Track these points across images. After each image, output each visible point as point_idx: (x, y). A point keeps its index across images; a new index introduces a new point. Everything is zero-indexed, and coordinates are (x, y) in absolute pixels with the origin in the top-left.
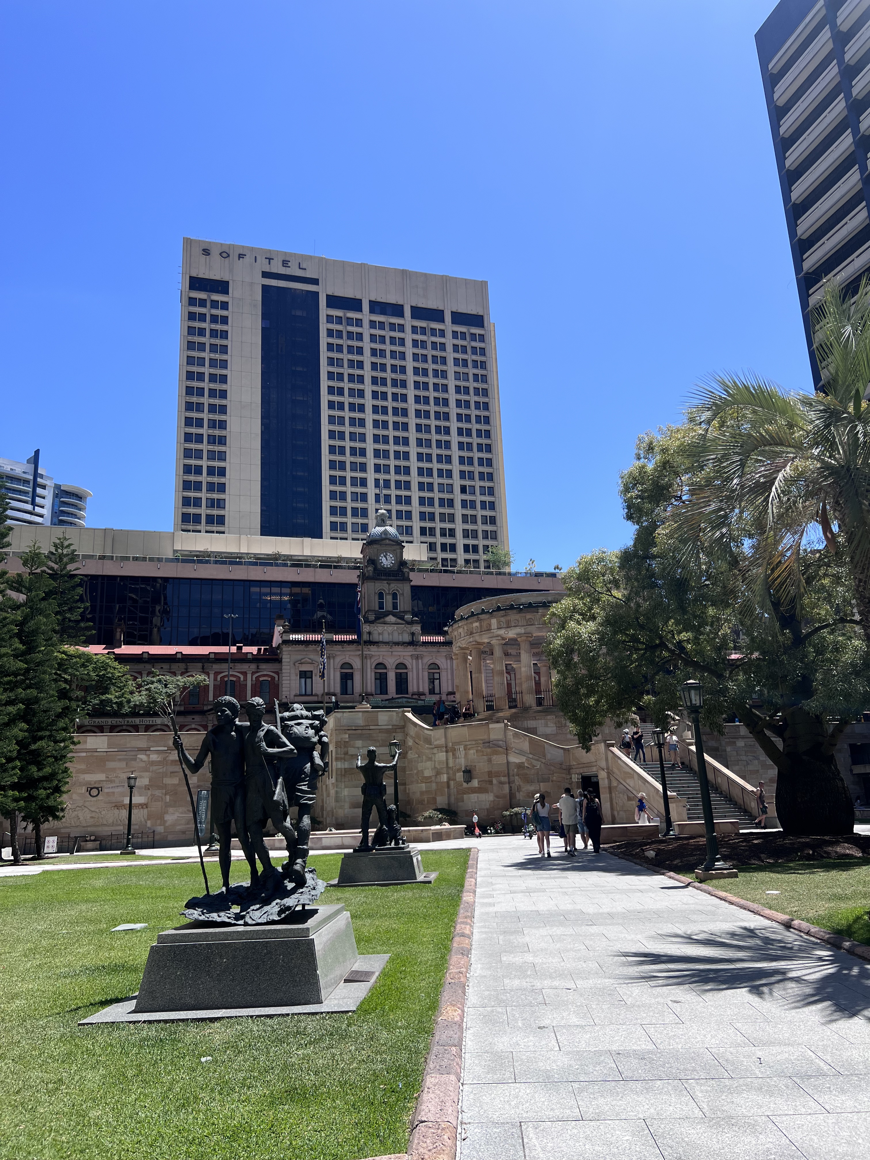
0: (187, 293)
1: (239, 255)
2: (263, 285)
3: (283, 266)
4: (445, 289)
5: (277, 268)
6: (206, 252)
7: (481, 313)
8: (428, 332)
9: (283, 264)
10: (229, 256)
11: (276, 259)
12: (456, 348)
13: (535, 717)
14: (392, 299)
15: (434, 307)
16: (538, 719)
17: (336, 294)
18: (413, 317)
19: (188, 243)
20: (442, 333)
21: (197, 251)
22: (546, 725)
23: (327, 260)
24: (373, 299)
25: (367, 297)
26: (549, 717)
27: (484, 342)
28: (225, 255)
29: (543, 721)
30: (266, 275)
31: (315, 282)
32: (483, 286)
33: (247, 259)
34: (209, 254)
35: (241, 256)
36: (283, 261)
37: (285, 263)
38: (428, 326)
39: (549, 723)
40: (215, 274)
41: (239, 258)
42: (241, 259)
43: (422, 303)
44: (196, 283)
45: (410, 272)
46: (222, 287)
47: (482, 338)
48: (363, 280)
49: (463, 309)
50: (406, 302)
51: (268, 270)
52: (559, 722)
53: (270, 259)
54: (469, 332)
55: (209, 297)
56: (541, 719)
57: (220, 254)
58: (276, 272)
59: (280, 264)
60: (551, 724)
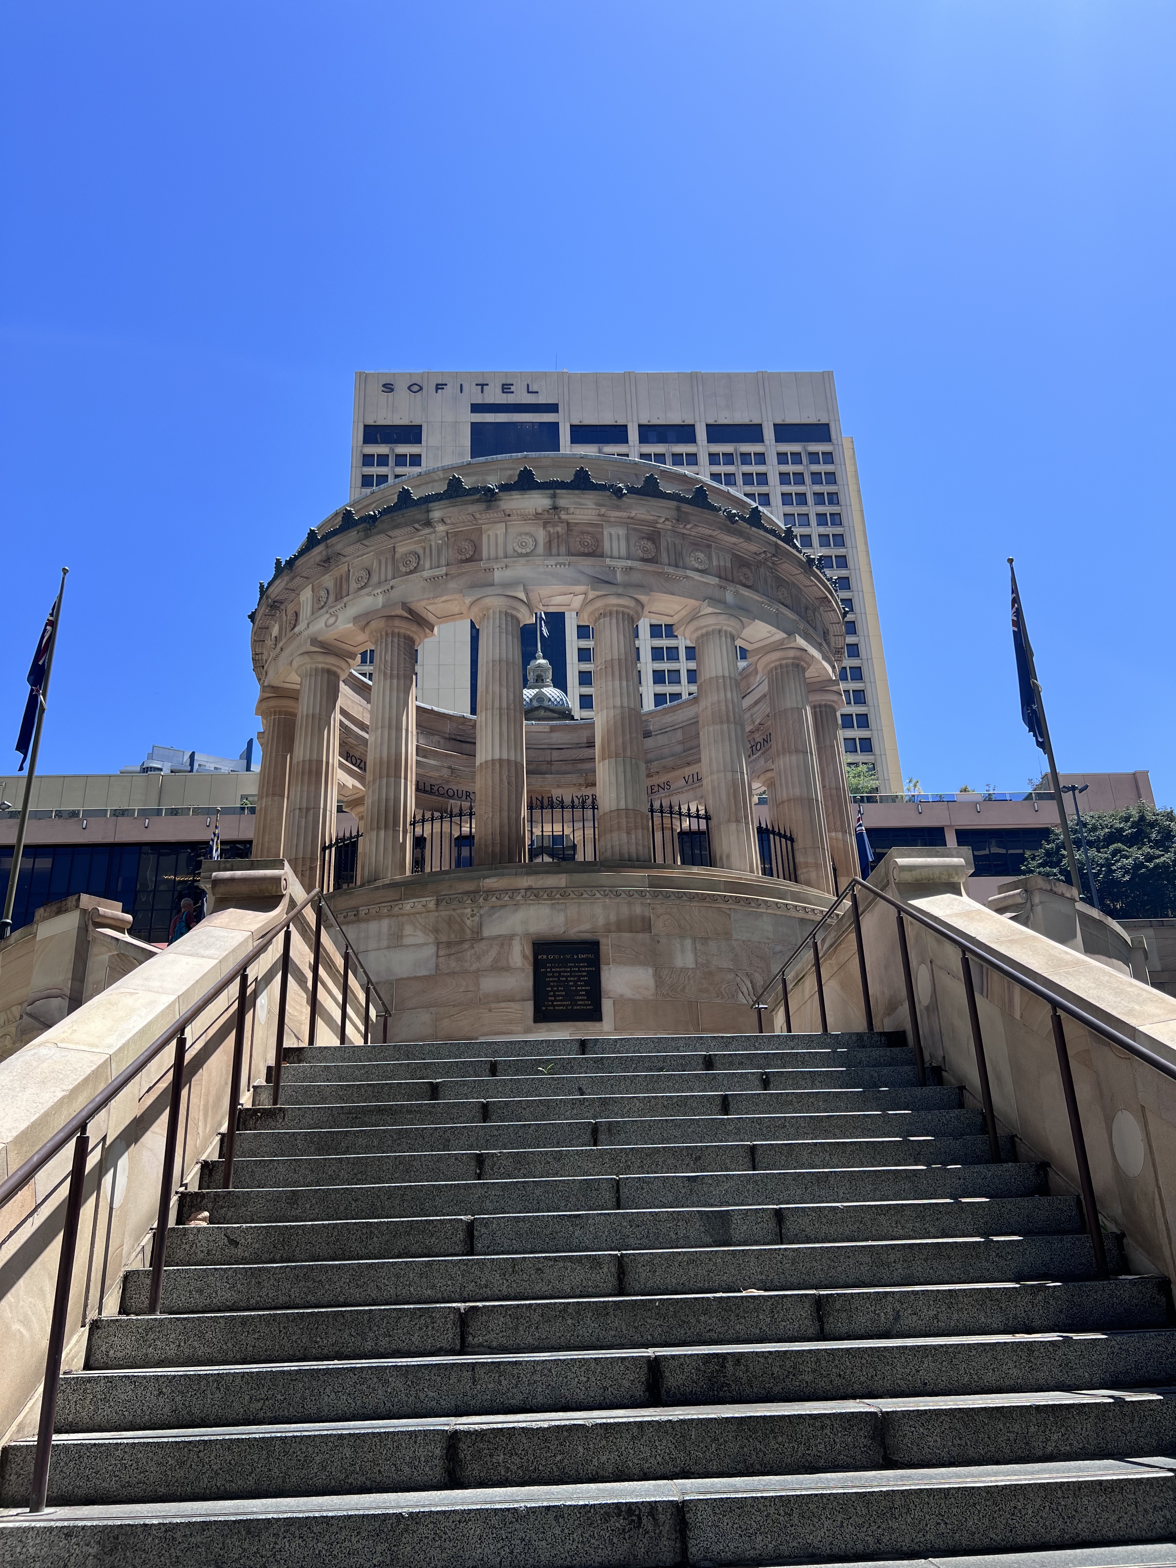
0: (359, 449)
1: (437, 385)
2: (472, 423)
3: (503, 392)
4: (761, 392)
5: (494, 396)
6: (388, 388)
7: (824, 421)
8: (737, 459)
9: (503, 389)
10: (421, 389)
11: (492, 385)
12: (784, 478)
13: (356, 909)
14: (675, 418)
15: (746, 421)
16: (368, 919)
17: (586, 422)
18: (710, 440)
19: (363, 378)
20: (761, 458)
21: (375, 388)
22: (396, 941)
23: (570, 376)
24: (644, 422)
25: (635, 418)
26: (408, 906)
27: (833, 463)
28: (415, 388)
29: (385, 923)
30: (476, 408)
31: (553, 408)
32: (825, 379)
33: (448, 390)
34: (392, 390)
35: (439, 387)
36: (503, 385)
37: (506, 388)
38: (736, 450)
39: (408, 930)
40: (401, 418)
41: (437, 389)
42: (440, 391)
43: (725, 418)
44: (372, 434)
45: (702, 374)
46: (412, 434)
47: (829, 457)
48: (628, 396)
49: (793, 417)
50: (697, 419)
51: (480, 401)
52: (450, 921)
53: (482, 385)
54: (806, 451)
55: (392, 450)
56: (379, 917)
57: (409, 388)
58: (492, 402)
59: (499, 390)
60: (414, 935)
